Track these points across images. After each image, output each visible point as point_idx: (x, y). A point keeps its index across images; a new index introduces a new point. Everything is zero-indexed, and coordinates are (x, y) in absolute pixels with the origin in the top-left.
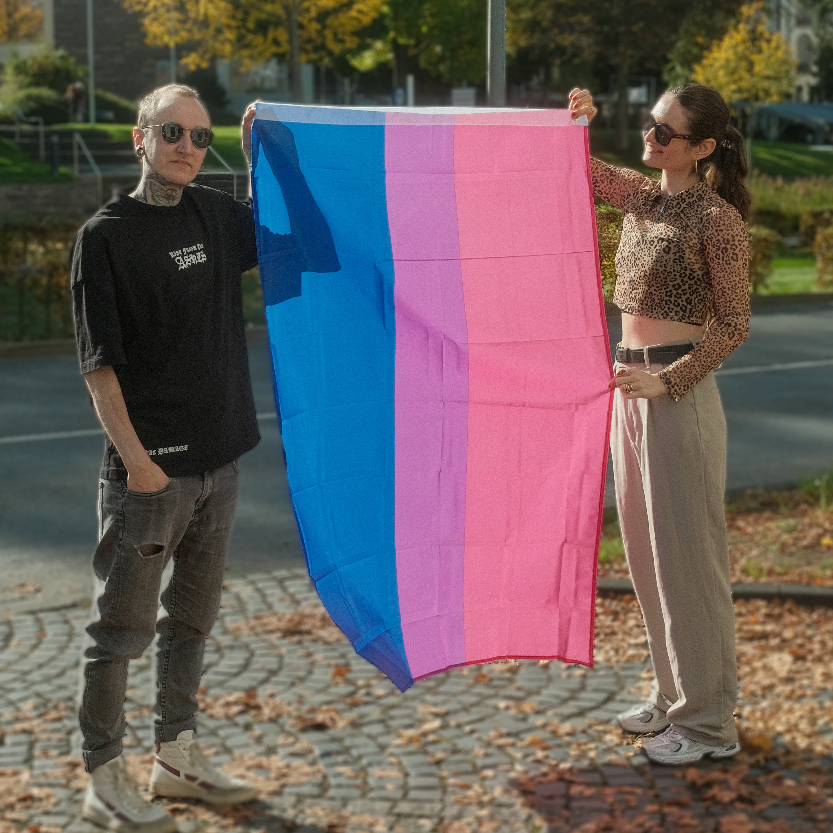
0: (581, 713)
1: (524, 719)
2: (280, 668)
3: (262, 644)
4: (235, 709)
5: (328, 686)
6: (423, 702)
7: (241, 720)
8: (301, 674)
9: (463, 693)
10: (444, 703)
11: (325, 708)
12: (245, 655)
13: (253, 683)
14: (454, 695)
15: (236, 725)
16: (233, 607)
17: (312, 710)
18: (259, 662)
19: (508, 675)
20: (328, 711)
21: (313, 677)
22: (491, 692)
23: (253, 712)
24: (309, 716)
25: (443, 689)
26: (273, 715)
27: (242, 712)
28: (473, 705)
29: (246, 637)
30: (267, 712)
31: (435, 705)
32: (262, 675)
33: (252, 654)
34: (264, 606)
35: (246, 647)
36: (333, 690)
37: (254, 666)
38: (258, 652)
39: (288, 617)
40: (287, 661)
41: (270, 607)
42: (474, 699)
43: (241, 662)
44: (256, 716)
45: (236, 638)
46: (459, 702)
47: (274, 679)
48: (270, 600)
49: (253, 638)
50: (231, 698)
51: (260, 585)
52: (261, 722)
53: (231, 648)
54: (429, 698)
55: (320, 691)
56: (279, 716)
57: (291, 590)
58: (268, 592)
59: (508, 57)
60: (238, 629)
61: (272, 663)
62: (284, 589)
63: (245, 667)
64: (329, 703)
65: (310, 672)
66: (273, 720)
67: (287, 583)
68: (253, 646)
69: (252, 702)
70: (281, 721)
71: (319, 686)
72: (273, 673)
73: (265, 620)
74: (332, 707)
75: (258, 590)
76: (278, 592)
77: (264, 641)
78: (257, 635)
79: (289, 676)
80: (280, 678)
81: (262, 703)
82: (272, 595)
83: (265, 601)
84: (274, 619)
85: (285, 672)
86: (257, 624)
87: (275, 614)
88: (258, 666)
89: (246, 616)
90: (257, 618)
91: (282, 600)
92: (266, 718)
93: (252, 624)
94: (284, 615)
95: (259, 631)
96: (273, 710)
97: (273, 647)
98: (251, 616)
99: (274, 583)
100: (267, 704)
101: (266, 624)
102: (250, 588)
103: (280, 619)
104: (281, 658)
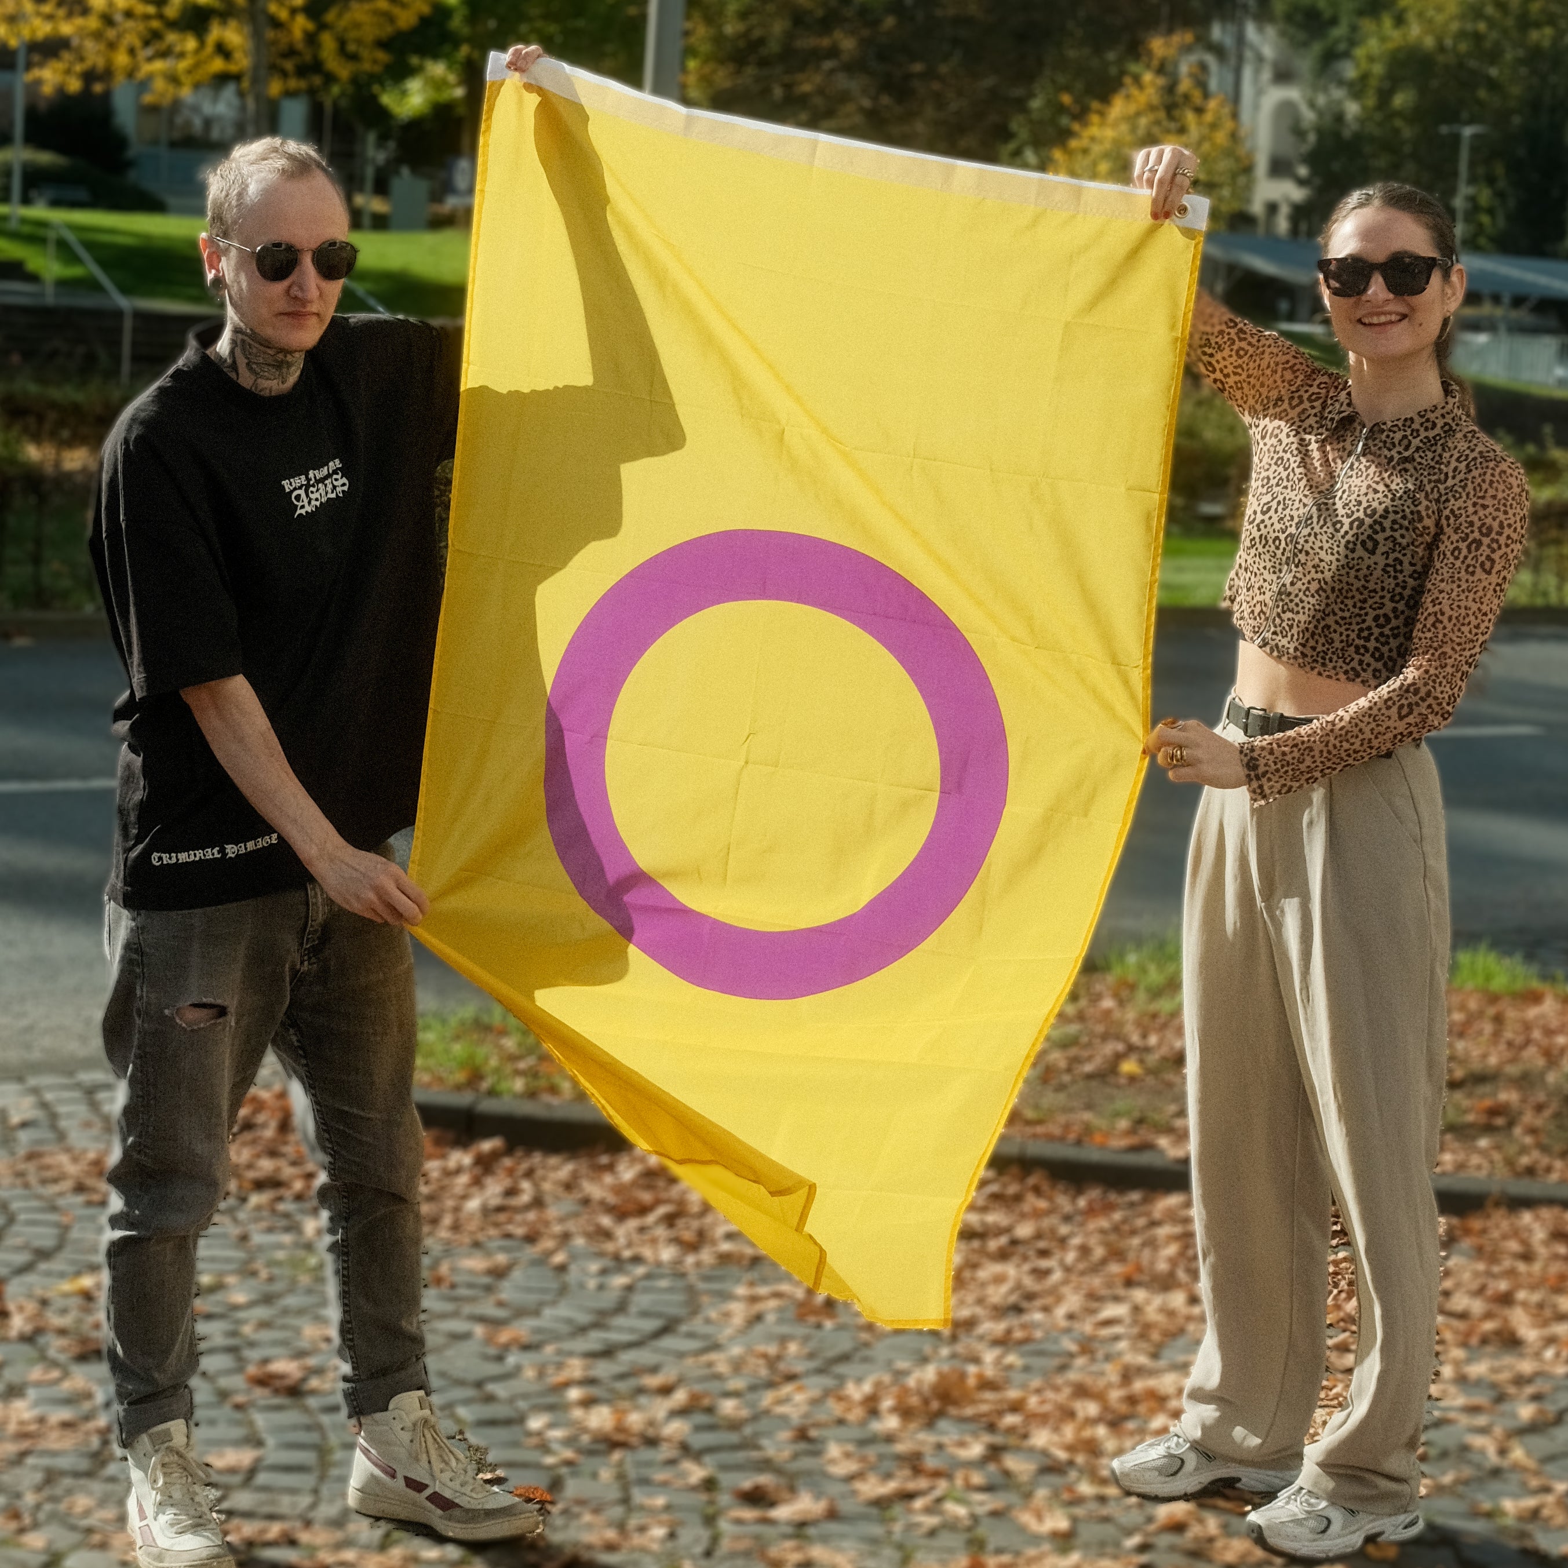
0: (608, 1353)
1: (500, 1358)
2: (59, 1247)
3: (35, 1203)
18: (21, 1233)
19: (486, 1280)
22: (449, 1307)
26: (28, 1328)
29: (6, 1190)
30: (18, 1323)
32: (21, 1258)
33: (11, 1220)
34: (50, 1135)
37: (9, 1241)
38: (22, 1217)
39: (93, 1157)
40: (75, 1234)
41: (61, 1136)
47: (43, 1266)
48: (63, 1124)
49: (19, 1191)
51: (49, 1096)
56: (39, 1331)
58: (62, 1109)
61: (45, 1237)
66: (27, 1339)
67: (103, 1096)
68: (15, 1206)
70: (42, 1340)
72: (43, 1254)
73: (48, 1160)
75: (44, 1105)
76: (82, 1110)
77: (39, 1197)
78: (26, 1186)
79: (73, 1262)
80: (56, 1265)
81: (11, 1306)
82: (70, 1115)
83: (53, 1126)
84: (64, 1159)
85: (66, 1254)
86: (31, 1167)
87: (68, 1150)
88: (18, 1241)
89: (13, 1153)
90: (31, 1156)
91: (87, 1125)
92: (13, 1333)
93: (22, 1167)
94: (85, 1151)
95: (33, 1179)
96: (29, 1319)
97: (54, 1209)
98: (22, 1152)
99: (76, 1094)
100: (21, 1309)
101: (48, 1167)
102: (29, 1101)
103: (75, 1160)
104: (65, 1229)
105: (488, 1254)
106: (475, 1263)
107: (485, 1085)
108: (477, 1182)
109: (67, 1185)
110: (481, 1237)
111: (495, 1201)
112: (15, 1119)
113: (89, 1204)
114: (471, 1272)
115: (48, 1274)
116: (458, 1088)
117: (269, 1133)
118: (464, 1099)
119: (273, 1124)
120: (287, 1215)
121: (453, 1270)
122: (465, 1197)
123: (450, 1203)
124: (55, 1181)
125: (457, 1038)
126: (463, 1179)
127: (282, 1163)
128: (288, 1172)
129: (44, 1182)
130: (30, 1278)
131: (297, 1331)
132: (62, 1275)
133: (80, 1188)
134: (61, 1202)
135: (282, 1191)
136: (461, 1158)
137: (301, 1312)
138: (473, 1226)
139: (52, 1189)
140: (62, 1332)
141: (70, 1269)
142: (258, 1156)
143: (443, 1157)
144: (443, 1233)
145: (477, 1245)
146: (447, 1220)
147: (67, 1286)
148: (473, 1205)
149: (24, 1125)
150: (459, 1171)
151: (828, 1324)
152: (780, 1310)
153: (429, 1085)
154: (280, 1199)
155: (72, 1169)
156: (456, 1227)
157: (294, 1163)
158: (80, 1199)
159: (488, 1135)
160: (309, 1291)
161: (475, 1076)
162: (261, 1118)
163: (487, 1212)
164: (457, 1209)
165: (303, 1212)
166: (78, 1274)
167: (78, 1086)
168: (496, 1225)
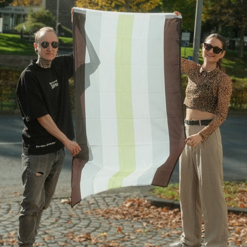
2: (100, 227)
3: (95, 219)
4: (83, 239)
5: (115, 234)
6: (147, 242)
7: (84, 243)
8: (107, 229)
9: (161, 240)
10: (154, 243)
11: (113, 241)
12: (89, 222)
13: (90, 231)
14: (158, 240)
15: (82, 245)
16: (86, 205)
17: (109, 242)
18: (93, 224)
19: (177, 235)
20: (114, 242)
21: (110, 231)
22: (171, 240)
23: (89, 241)
24: (107, 244)
25: (154, 238)
26: (95, 242)
27: (85, 241)
28: (164, 244)
29: (90, 216)
30: (93, 241)
31: (151, 243)
32: (94, 229)
33: (91, 222)
34: (97, 206)
35: (89, 219)
36: (117, 235)
37: (91, 226)
38: (93, 221)
39: (105, 210)
40: (102, 225)
41: (99, 206)
42: (164, 242)
43: (87, 224)
44: (89, 242)
45: (86, 216)
46: (159, 243)
47: (97, 230)
48: (99, 204)
49: (92, 216)
50: (82, 236)
51: (97, 199)
52: (91, 244)
53: (84, 219)
54: (149, 241)
55: (112, 236)
56: (97, 243)
57: (107, 201)
58: (99, 201)
59: (202, 22)
60: (87, 213)
61: (97, 225)
62: (105, 201)
63: (88, 226)
64: (114, 240)
65: (110, 229)
66: (95, 244)
67: (106, 199)
68: (91, 219)
69: (89, 238)
70: (98, 244)
71: (112, 234)
72: (97, 228)
73: (97, 211)
74: (115, 241)
75: (96, 200)
76: (102, 201)
77: (95, 217)
78: (93, 215)
79: (102, 230)
80: (99, 230)
81: (92, 238)
82: (100, 202)
83: (97, 204)
84: (100, 210)
85: (101, 228)
86: (94, 212)
87: (100, 209)
88: (93, 226)
89: (90, 209)
90: (94, 210)
91: (103, 204)
92: (92, 243)
93: (92, 212)
94: (103, 209)
95: (94, 214)
96: (95, 241)
97: (98, 220)
98: (92, 209)
99: (101, 198)
100: (94, 239)
101: (97, 212)
102: (93, 199)
103: (102, 211)
104: (101, 223)
105: (177, 230)
106: (175, 232)
107: (175, 199)
108: (174, 217)
109: (101, 215)
110: (176, 227)
111: (178, 220)
112: (91, 203)
113: (105, 219)
114: (174, 234)
115: (98, 232)
116: (170, 199)
117: (136, 206)
118: (171, 201)
119: (137, 205)
120: (140, 222)
121: (171, 233)
122: (172, 219)
123: (170, 221)
124: (98, 214)
125: (170, 190)
126: (172, 216)
127: (139, 212)
128: (140, 214)
129: (96, 215)
130: (95, 233)
131: (144, 244)
132: (101, 232)
133: (103, 216)
134: (99, 218)
135: (139, 217)
136: (171, 212)
137: (144, 240)
138: (174, 225)
139: (98, 216)
140: (101, 243)
141: (102, 231)
142: (135, 211)
143: (168, 212)
144: (169, 226)
145: (175, 229)
146: (169, 224)
147: (102, 234)
148: (174, 221)
149: (92, 204)
150: (171, 214)
151: (241, 246)
152: (231, 242)
153: (165, 198)
154: (139, 219)
155: (101, 212)
156: (171, 225)
157: (141, 212)
158: (103, 218)
159: (176, 208)
160: (145, 237)
161: (173, 197)
162: (134, 204)
163: (176, 222)
164: (171, 222)
165: (143, 221)
166: (103, 232)
167: (102, 197)
168: (178, 225)
